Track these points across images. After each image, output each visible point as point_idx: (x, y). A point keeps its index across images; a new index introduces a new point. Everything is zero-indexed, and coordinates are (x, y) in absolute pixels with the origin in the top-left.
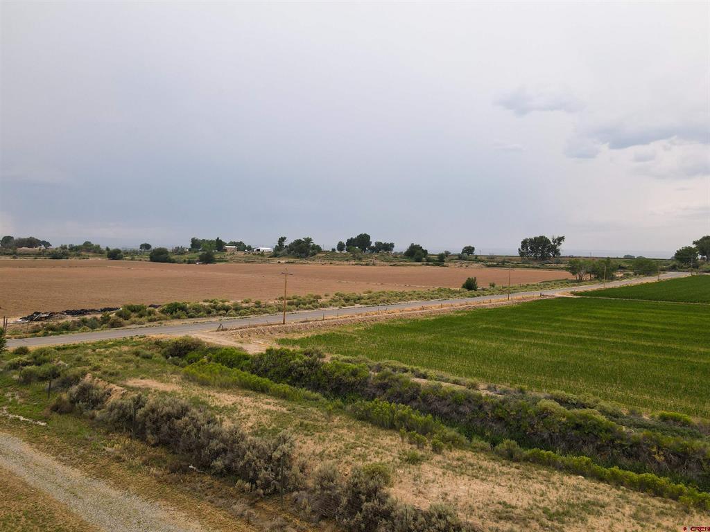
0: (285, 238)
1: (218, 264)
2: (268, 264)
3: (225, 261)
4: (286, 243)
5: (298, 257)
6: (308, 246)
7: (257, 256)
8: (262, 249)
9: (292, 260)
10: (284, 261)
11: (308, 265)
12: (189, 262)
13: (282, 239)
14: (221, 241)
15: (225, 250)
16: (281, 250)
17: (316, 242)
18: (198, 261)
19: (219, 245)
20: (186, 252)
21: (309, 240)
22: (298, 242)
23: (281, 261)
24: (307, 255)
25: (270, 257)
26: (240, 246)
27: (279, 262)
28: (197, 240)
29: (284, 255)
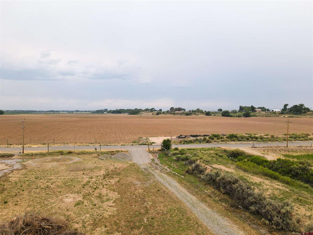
0: (287, 105)
1: (252, 117)
2: (278, 118)
3: (256, 116)
4: (288, 107)
5: (295, 114)
6: (302, 109)
7: (272, 114)
8: (274, 110)
9: (292, 116)
10: (287, 116)
11: (301, 118)
12: (239, 117)
13: (286, 105)
14: (253, 107)
15: (256, 111)
16: (285, 110)
17: (306, 106)
18: (242, 116)
19: (253, 109)
20: (237, 112)
21: (302, 105)
22: (296, 106)
23: (285, 116)
24: (301, 113)
25: (280, 114)
26: (263, 109)
27: (284, 117)
28: (242, 107)
29: (287, 113)
